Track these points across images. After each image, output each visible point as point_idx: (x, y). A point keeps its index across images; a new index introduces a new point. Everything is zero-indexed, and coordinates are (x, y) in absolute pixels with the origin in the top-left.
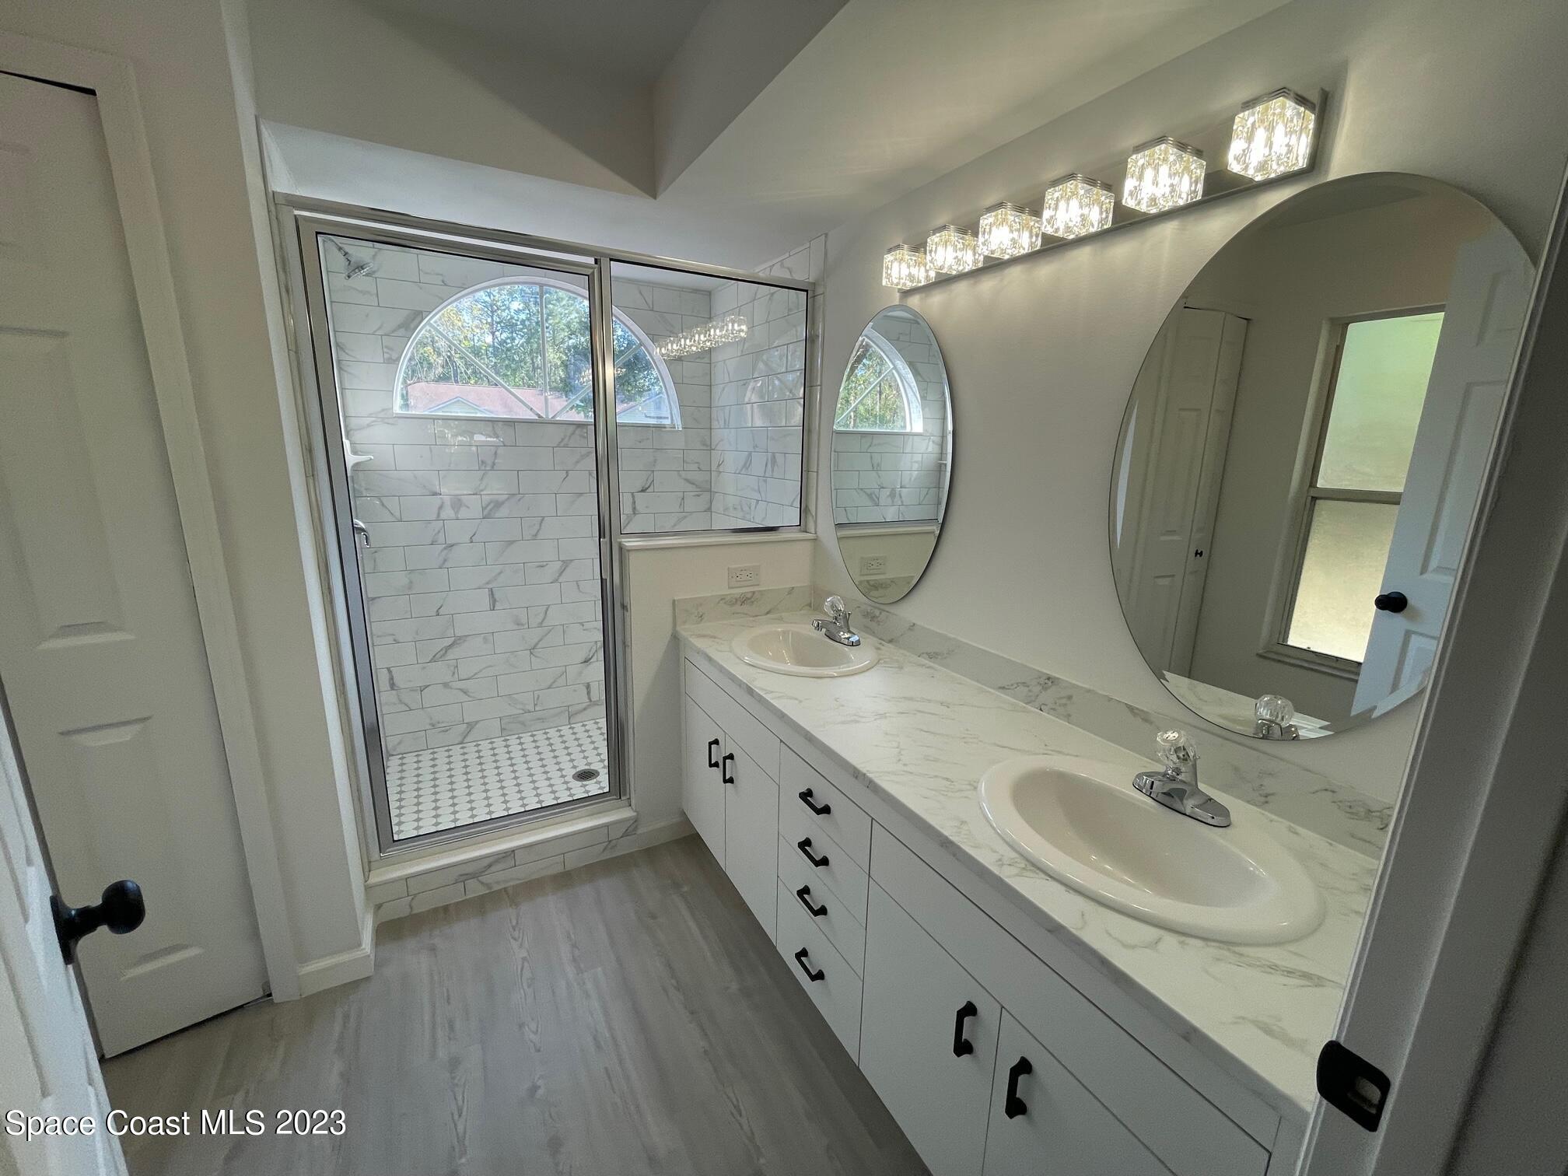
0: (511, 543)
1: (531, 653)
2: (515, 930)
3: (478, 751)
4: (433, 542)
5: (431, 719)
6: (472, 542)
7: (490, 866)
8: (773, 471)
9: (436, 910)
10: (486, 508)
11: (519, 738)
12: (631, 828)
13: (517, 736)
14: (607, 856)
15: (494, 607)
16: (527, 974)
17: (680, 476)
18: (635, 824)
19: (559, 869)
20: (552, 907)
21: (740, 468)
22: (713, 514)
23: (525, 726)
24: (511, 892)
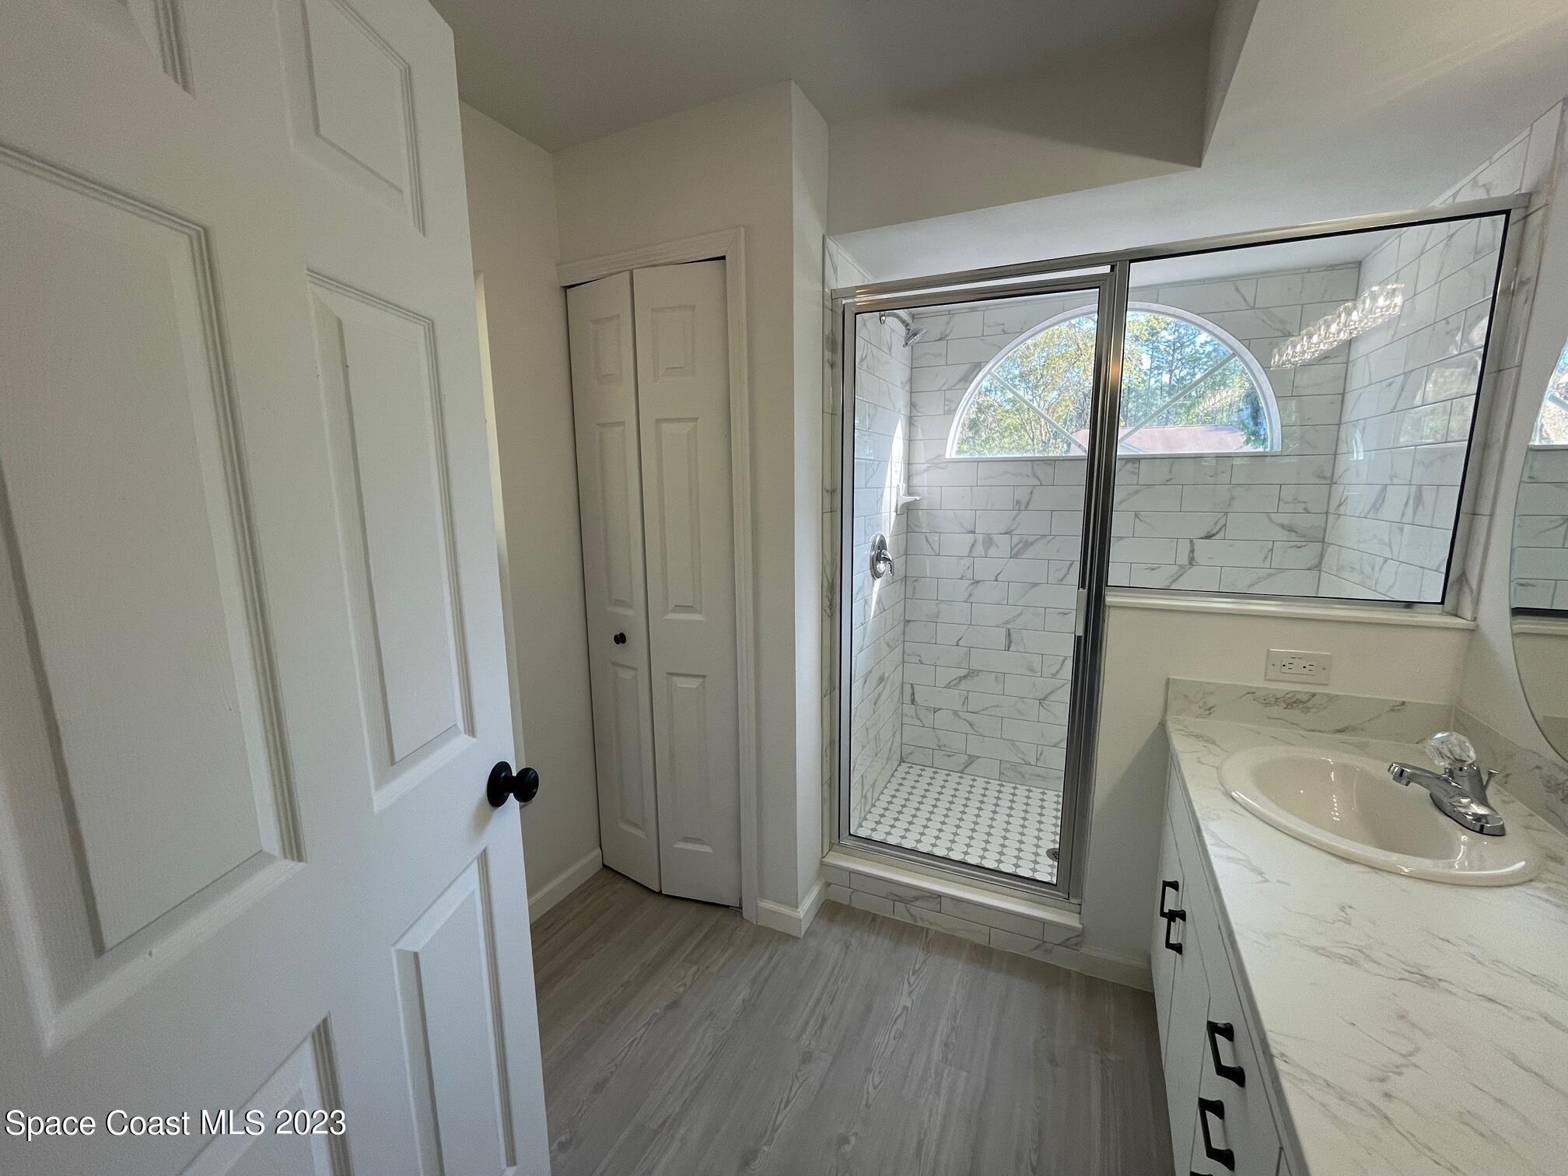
0: (1035, 585)
1: (1040, 703)
2: (913, 974)
3: (972, 786)
4: (962, 576)
5: (939, 741)
6: (996, 580)
7: (917, 898)
8: (1415, 513)
9: (867, 913)
10: (1014, 548)
11: (1015, 788)
12: (1074, 940)
13: (1014, 785)
14: (1037, 956)
15: (1009, 648)
16: (900, 1025)
17: (1271, 520)
18: (1078, 939)
19: (981, 940)
20: (956, 974)
21: (1367, 509)
22: (1322, 573)
23: (1023, 776)
24: (930, 936)
